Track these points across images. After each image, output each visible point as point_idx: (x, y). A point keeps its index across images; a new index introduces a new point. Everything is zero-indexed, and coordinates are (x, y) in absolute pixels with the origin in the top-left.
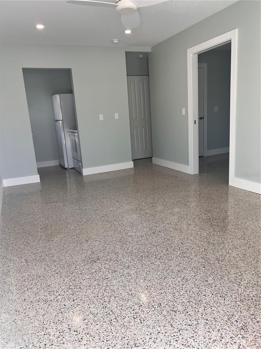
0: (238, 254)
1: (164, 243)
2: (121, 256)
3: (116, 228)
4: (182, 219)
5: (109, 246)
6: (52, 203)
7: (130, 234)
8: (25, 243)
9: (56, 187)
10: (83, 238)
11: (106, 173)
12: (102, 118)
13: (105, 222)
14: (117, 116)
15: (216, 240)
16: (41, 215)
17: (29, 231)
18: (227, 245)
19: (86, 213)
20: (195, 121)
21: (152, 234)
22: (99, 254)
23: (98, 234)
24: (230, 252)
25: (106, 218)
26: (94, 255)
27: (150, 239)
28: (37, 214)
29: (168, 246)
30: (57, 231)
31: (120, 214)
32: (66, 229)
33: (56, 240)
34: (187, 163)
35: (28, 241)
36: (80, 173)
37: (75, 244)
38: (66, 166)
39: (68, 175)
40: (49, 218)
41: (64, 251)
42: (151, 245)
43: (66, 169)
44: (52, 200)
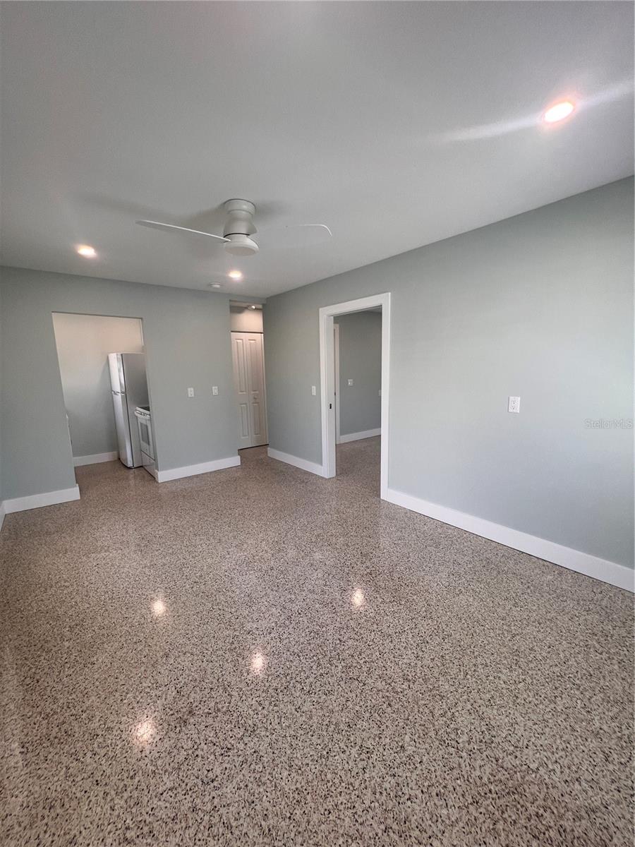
0: (432, 657)
1: (310, 644)
2: (237, 696)
3: (222, 612)
4: (330, 577)
5: (210, 665)
6: (100, 553)
7: (248, 626)
8: (28, 681)
9: (110, 511)
10: (158, 649)
11: (197, 476)
12: (193, 393)
13: (200, 596)
14: (215, 390)
15: (391, 625)
16: (75, 586)
17: (42, 638)
18: (411, 636)
19: (164, 576)
20: (331, 405)
21: (287, 622)
22: (192, 695)
23: (187, 631)
24: (420, 653)
25: (203, 587)
26: (182, 701)
27: (285, 636)
28: (67, 584)
29: (318, 651)
30: (104, 632)
31: (226, 573)
32: (124, 623)
33: (100, 661)
34: (319, 461)
35: (38, 671)
36: (153, 478)
37: (143, 669)
38: (130, 464)
39: (132, 482)
40: (91, 594)
41: (117, 694)
42: (289, 653)
43: (130, 468)
44: (99, 544)
